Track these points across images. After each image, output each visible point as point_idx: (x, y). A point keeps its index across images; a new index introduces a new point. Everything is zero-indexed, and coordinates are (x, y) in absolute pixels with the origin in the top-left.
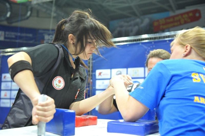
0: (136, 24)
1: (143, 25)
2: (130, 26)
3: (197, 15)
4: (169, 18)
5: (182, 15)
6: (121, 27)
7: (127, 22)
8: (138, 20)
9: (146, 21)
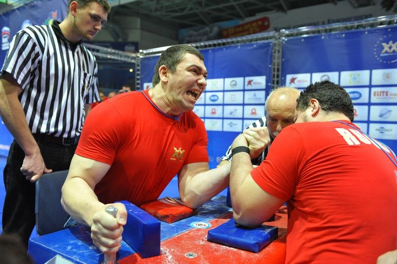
0: (205, 34)
1: (211, 35)
2: (200, 35)
3: (266, 23)
4: (238, 26)
5: (251, 23)
6: (191, 36)
7: (197, 31)
8: (207, 29)
9: (216, 29)
